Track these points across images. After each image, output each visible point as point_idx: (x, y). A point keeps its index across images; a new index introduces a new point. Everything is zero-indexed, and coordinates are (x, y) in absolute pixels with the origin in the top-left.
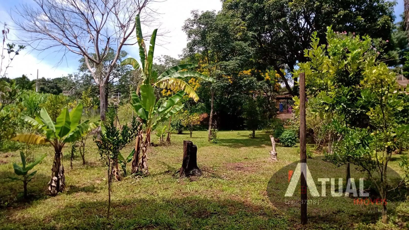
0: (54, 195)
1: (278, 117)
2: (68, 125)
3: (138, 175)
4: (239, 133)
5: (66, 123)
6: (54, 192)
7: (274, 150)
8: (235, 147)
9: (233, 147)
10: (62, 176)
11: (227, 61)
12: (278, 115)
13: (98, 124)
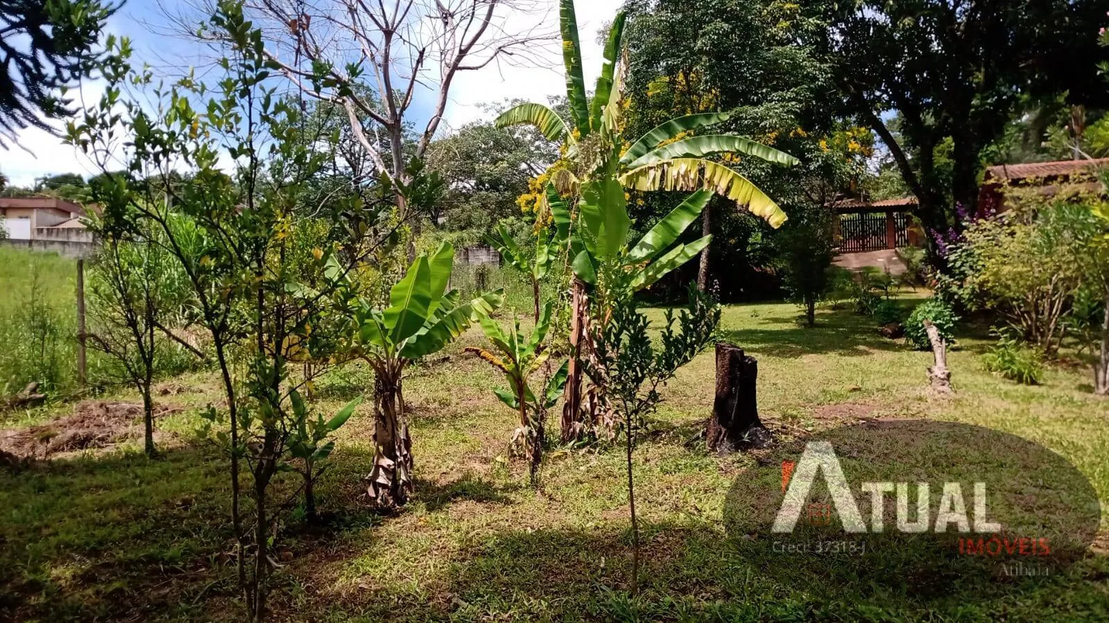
0: (390, 513)
1: (838, 264)
2: (419, 305)
3: (584, 446)
4: (755, 311)
5: (416, 302)
6: (386, 502)
7: (940, 363)
8: (783, 354)
9: (778, 355)
10: (405, 456)
11: (755, 104)
12: (835, 258)
13: (496, 301)
